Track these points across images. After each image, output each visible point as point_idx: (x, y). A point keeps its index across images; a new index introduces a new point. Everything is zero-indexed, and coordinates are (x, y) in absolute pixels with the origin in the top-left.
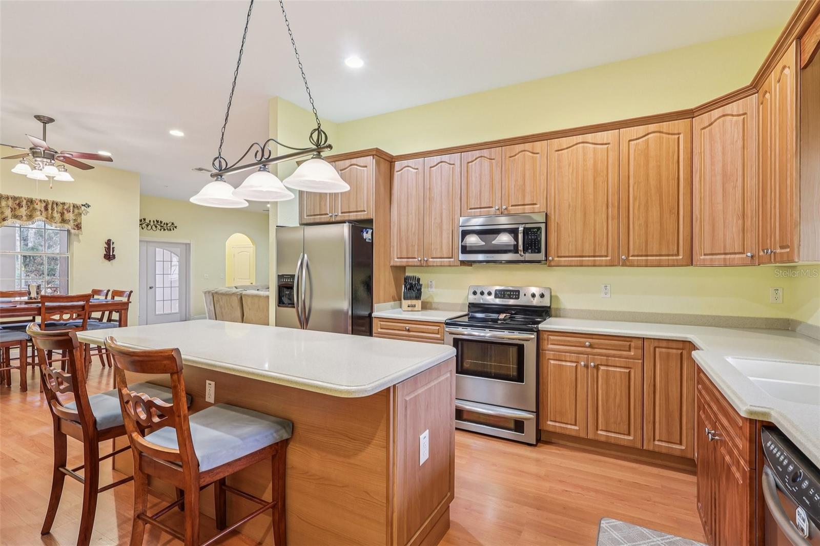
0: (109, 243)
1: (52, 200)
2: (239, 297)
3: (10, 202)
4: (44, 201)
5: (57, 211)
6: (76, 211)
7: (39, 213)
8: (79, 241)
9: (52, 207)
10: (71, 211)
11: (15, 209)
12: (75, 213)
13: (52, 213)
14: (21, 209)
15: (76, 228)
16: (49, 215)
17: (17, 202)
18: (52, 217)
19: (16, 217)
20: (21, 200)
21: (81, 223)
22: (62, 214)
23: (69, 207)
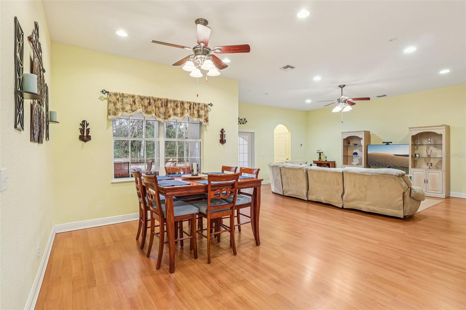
0: (222, 131)
1: (193, 101)
2: (305, 171)
3: (172, 104)
4: (189, 103)
5: (196, 110)
6: (206, 109)
7: (186, 111)
8: (207, 131)
9: (193, 106)
10: (203, 109)
11: (175, 109)
12: (205, 111)
13: (193, 111)
14: (178, 109)
15: (205, 121)
16: (192, 113)
17: (176, 104)
18: (193, 114)
19: (175, 114)
20: (178, 102)
21: (208, 118)
22: (198, 111)
23: (202, 106)
